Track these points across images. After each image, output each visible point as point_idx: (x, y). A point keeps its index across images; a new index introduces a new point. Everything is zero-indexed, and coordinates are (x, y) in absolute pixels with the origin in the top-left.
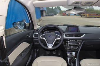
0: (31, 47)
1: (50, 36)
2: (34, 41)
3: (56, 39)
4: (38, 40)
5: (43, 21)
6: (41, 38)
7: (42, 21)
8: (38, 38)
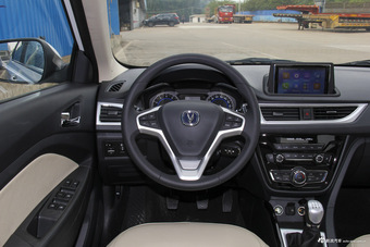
0: (83, 180)
1: (186, 120)
2: (100, 147)
3: (220, 133)
4: (124, 140)
5: (133, 47)
6: (140, 127)
7: (128, 49)
8: (121, 131)
